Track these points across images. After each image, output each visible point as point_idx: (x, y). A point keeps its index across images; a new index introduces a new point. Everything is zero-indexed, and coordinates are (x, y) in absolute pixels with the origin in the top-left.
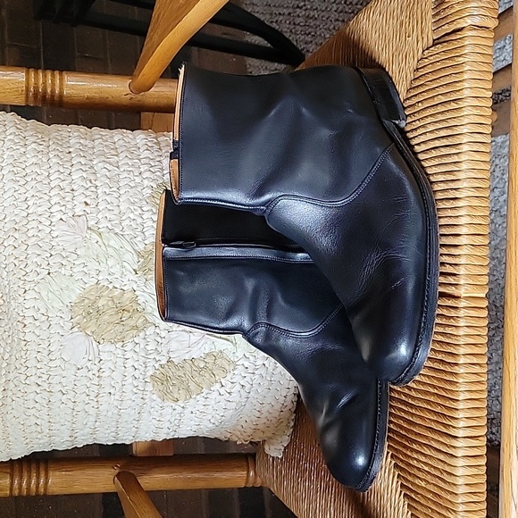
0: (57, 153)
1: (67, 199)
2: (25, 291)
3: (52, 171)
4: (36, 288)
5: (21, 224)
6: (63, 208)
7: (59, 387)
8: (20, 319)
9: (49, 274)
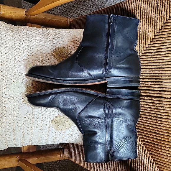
0: (17, 36)
1: (21, 53)
2: (5, 88)
3: (16, 43)
4: (9, 87)
5: (4, 63)
6: (19, 57)
7: (17, 124)
8: (3, 98)
9: (14, 81)
